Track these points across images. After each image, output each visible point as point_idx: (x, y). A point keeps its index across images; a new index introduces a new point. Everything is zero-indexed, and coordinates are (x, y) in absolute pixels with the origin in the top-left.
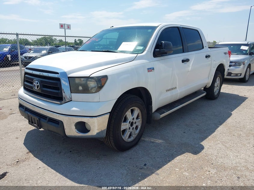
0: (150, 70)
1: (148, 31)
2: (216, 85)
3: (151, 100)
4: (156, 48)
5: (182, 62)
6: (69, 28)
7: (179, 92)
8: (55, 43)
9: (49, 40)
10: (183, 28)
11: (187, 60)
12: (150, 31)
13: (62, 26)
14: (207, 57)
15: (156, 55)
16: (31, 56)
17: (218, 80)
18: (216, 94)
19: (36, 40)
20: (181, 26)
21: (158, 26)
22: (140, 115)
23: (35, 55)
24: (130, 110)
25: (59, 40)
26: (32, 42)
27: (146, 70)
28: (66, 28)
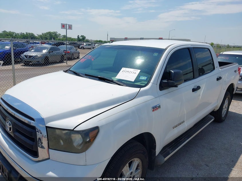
0: (156, 108)
1: (154, 55)
2: (224, 107)
3: (155, 145)
4: (163, 78)
5: (193, 92)
6: (70, 28)
7: (187, 126)
8: (59, 38)
9: (53, 35)
10: (194, 48)
11: (198, 88)
12: (156, 54)
13: (63, 26)
14: (219, 79)
15: (162, 87)
16: (31, 55)
17: (227, 101)
18: (223, 116)
19: (41, 34)
20: (192, 46)
21: (166, 49)
22: (141, 165)
23: (36, 55)
24: (128, 165)
25: (63, 36)
26: (37, 36)
27: (151, 110)
28: (67, 28)
